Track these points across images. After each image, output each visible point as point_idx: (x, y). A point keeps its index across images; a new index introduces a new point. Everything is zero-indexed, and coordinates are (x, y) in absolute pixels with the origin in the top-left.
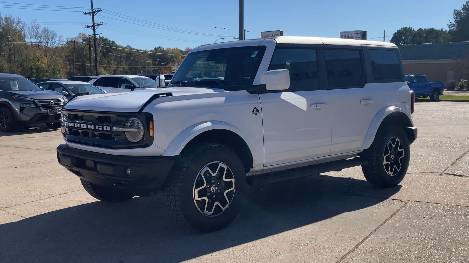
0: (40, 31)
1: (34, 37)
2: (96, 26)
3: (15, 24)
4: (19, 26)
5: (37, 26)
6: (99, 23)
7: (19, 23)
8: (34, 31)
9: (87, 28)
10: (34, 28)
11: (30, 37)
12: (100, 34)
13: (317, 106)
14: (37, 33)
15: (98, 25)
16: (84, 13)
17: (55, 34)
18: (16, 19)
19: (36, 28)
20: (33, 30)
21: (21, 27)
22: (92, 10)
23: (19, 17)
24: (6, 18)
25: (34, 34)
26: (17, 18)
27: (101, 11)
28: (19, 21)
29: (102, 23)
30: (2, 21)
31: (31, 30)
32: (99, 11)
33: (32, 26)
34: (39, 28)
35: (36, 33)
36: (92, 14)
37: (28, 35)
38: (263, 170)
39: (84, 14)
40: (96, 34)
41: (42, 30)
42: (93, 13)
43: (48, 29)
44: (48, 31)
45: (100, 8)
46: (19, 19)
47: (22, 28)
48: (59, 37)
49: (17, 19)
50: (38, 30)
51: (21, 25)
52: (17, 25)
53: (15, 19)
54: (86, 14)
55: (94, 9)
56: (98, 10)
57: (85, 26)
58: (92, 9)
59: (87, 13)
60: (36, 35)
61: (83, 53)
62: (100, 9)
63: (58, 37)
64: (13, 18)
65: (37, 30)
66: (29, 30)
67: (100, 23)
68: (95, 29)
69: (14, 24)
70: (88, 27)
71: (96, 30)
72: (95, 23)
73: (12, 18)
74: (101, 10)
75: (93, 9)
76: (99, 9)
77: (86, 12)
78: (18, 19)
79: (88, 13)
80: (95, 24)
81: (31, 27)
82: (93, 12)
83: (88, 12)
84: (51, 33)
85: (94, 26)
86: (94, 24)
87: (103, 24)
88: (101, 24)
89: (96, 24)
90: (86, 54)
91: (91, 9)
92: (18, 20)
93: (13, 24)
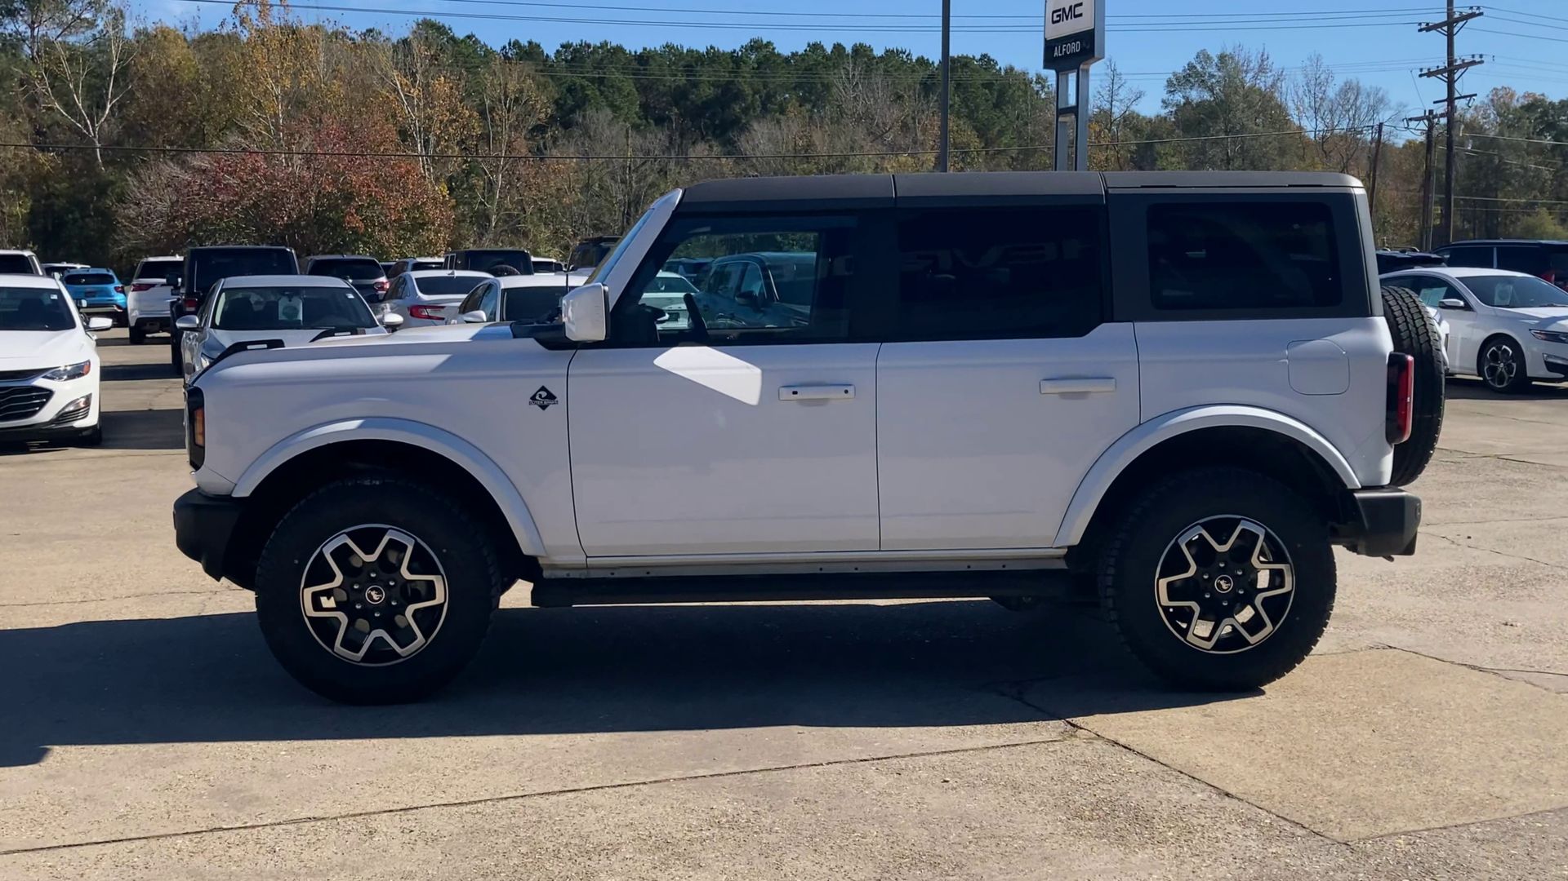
0: (1331, 93)
1: (1311, 113)
2: (1460, 67)
3: (1250, 75)
4: (1263, 79)
5: (1322, 77)
6: (1468, 59)
7: (1262, 69)
8: (1312, 92)
9: (1428, 77)
10: (1313, 82)
11: (1296, 112)
12: (1471, 96)
13: (795, 393)
14: (1321, 99)
15: (1466, 65)
16: (1419, 27)
17: (1381, 100)
18: (1256, 57)
19: (1316, 85)
20: (1310, 91)
21: (1270, 81)
22: (1448, 14)
23: (1264, 49)
24: (1222, 58)
25: (1313, 104)
26: (1259, 52)
27: (1481, 14)
28: (1265, 63)
29: (1481, 56)
30: (1211, 66)
31: (1300, 93)
32: (1473, 15)
33: (1306, 76)
34: (1327, 82)
35: (1318, 99)
36: (1448, 28)
37: (1293, 107)
38: (587, 567)
39: (1420, 30)
40: (1457, 95)
41: (1337, 89)
42: (1450, 25)
43: (1358, 83)
44: (1358, 89)
45: (1478, 5)
46: (1265, 56)
47: (1273, 85)
48: (1395, 108)
49: (1260, 56)
50: (1325, 91)
51: (1269, 74)
52: (1255, 77)
53: (1253, 58)
54: (1429, 28)
55: (1455, 10)
56: (1470, 12)
57: (1421, 70)
58: (1448, 10)
59: (1430, 24)
60: (1317, 106)
61: (1491, 160)
62: (1478, 8)
63: (1390, 109)
64: (1247, 55)
65: (1323, 88)
66: (1297, 92)
67: (1473, 56)
68: (1456, 78)
69: (1247, 72)
70: (1430, 74)
71: (1457, 85)
72: (1455, 58)
73: (1243, 56)
74: (1481, 11)
75: (1452, 9)
76: (1471, 8)
77: (1427, 24)
78: (1262, 56)
79: (1436, 27)
80: (1456, 61)
81: (1301, 80)
82: (1451, 20)
83: (1437, 22)
84: (1368, 95)
85: (1450, 71)
86: (1451, 61)
87: (1482, 62)
88: (1477, 59)
89: (1459, 62)
90: (1500, 161)
91: (1446, 10)
92: (1262, 60)
93: (1244, 75)
